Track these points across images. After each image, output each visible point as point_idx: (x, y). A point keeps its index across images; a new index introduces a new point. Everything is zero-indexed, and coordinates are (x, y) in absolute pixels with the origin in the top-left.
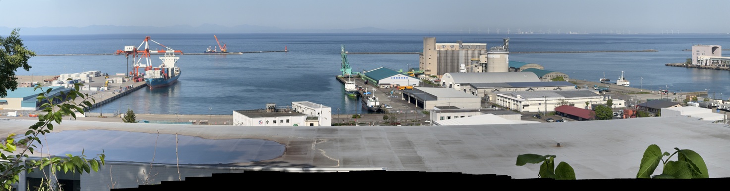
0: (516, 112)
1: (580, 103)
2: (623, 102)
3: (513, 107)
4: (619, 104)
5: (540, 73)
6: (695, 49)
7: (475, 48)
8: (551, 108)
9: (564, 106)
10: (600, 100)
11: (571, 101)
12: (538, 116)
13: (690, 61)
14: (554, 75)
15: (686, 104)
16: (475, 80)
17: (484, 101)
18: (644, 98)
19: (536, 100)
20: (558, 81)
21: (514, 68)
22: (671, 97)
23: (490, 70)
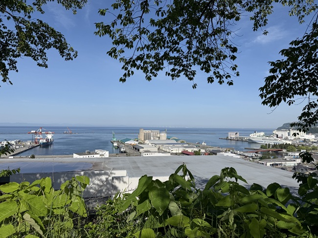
0: (169, 152)
1: (190, 150)
2: (204, 150)
3: (168, 151)
4: (203, 151)
5: (177, 140)
6: (229, 133)
7: (156, 132)
8: (180, 152)
9: (184, 151)
10: (196, 150)
11: (187, 149)
12: (176, 154)
13: (228, 137)
14: (181, 141)
15: (226, 152)
16: (156, 142)
17: (159, 149)
18: (211, 149)
19: (176, 149)
20: (183, 143)
21: (168, 138)
22: (221, 149)
23: (161, 139)
